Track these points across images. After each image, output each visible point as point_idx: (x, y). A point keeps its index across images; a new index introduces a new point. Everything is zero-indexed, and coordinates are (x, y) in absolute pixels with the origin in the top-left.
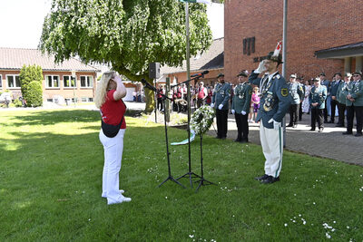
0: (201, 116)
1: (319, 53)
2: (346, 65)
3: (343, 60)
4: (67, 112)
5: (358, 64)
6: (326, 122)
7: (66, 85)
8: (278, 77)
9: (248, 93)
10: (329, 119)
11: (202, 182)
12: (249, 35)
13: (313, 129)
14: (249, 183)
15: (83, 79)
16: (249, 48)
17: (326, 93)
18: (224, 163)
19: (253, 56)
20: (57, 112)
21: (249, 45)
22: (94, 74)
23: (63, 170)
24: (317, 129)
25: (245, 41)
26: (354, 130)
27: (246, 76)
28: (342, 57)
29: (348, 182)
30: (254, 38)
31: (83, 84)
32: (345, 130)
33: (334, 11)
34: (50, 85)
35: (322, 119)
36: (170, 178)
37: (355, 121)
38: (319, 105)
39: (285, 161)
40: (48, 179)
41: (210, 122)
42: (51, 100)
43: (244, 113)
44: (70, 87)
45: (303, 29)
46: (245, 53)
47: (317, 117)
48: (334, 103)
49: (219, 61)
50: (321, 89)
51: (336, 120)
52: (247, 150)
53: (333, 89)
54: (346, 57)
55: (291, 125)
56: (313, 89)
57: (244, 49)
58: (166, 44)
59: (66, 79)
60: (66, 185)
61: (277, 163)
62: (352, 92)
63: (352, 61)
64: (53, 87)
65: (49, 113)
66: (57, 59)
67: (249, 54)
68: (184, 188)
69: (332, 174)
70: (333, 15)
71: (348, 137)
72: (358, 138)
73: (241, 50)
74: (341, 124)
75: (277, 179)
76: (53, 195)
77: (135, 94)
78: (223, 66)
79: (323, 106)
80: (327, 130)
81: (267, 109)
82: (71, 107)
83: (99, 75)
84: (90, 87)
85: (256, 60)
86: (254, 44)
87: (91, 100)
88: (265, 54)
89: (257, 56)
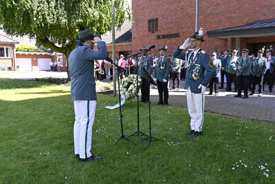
1: (209, 34)
2: (229, 43)
3: (226, 40)
5: (238, 43)
8: (203, 52)
9: (168, 65)
12: (153, 17)
13: (211, 93)
15: (2, 50)
16: (153, 27)
19: (156, 33)
21: (153, 24)
22: (12, 45)
24: (214, 93)
25: (150, 21)
28: (226, 37)
30: (157, 19)
31: (2, 55)
43: (164, 80)
46: (149, 31)
48: (223, 73)
49: (127, 36)
51: (225, 86)
54: (229, 37)
57: (149, 28)
62: (241, 65)
63: (233, 40)
67: (153, 32)
70: (218, 5)
71: (238, 99)
72: (245, 100)
73: (146, 29)
74: (229, 89)
77: (51, 64)
78: (131, 41)
79: (218, 75)
80: (222, 94)
81: (195, 79)
83: (17, 46)
84: (9, 57)
85: (159, 37)
86: (157, 24)
87: (10, 69)
88: (166, 33)
89: (160, 34)
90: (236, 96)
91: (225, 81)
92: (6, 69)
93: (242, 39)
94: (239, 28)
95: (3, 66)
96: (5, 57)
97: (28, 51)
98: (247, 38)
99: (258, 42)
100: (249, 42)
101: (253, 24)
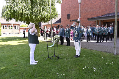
0: (56, 38)
1: (89, 19)
2: (96, 23)
4: (11, 37)
5: (100, 22)
6: (91, 39)
7: (9, 29)
8: (79, 27)
9: (69, 31)
10: (92, 38)
11: (58, 58)
12: (68, 13)
13: (88, 41)
14: (72, 58)
15: (15, 26)
17: (91, 31)
18: (64, 52)
19: (70, 20)
20: (7, 38)
21: (69, 16)
22: (19, 25)
23: (13, 57)
24: (89, 41)
25: (67, 15)
26: (99, 41)
27: (68, 26)
29: (99, 56)
30: (70, 14)
31: (15, 28)
32: (97, 41)
33: (93, 7)
34: (4, 29)
35: (90, 38)
36: (49, 57)
37: (99, 39)
38: (89, 34)
39: (81, 51)
40: (9, 60)
41: (59, 40)
42: (4, 34)
43: (68, 37)
44: (11, 29)
45: (84, 12)
46: (67, 19)
47: (89, 38)
48: (93, 34)
49: (59, 21)
50: (90, 30)
52: (70, 48)
53: (93, 30)
54: (96, 20)
55: (82, 40)
56: (88, 30)
57: (67, 17)
58: (43, 16)
59: (9, 26)
60: (15, 61)
61: (79, 52)
62: (98, 31)
63: (98, 21)
64: (5, 29)
65: (4, 38)
66: (7, 20)
67: (69, 19)
68: (53, 60)
69: (94, 54)
70: (92, 8)
71: (98, 43)
75: (79, 56)
76: (12, 64)
78: (61, 22)
79: (90, 35)
80: (92, 41)
81: (76, 36)
82: (12, 36)
83: (21, 25)
84: (18, 29)
85: (71, 21)
86: (70, 16)
87: (18, 33)
88: (73, 19)
90: (96, 42)
91: (94, 36)
92: (17, 33)
93: (101, 21)
95: (16, 32)
96: (17, 29)
97: (25, 27)
98: (103, 20)
99: (107, 22)
101: (105, 15)
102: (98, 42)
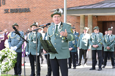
2: (82, 21)
3: (79, 17)
5: (90, 20)
54: (81, 15)
63: (86, 17)
85: (6, 11)
88: (15, 7)
89: (8, 8)
93: (93, 16)
94: (91, 7)
98: (97, 16)
99: (107, 20)
100: (100, 20)
101: (102, 3)
102: (94, 68)
